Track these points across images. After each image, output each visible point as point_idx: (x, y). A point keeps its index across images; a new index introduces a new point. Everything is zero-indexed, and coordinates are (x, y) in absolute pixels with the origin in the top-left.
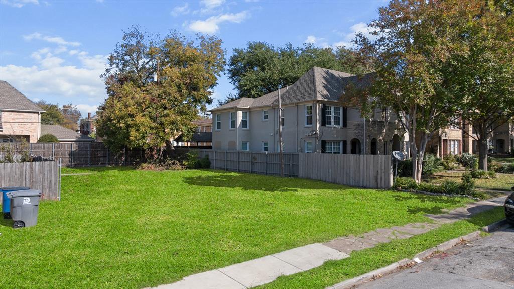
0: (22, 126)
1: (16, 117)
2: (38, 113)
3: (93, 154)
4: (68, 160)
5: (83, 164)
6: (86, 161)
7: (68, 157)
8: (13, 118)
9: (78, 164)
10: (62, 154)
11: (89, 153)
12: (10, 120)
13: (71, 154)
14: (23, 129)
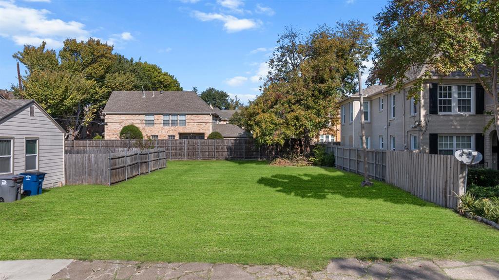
0: (199, 125)
1: (196, 118)
2: (210, 114)
3: (247, 149)
4: (226, 153)
5: (238, 158)
6: (242, 155)
7: (226, 150)
8: (193, 120)
9: (234, 157)
10: (222, 148)
11: (244, 148)
12: (191, 121)
13: (229, 148)
14: (200, 128)
